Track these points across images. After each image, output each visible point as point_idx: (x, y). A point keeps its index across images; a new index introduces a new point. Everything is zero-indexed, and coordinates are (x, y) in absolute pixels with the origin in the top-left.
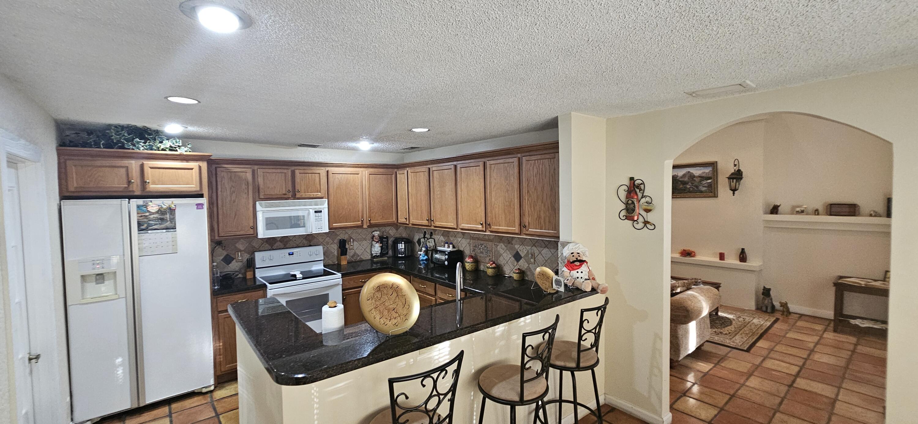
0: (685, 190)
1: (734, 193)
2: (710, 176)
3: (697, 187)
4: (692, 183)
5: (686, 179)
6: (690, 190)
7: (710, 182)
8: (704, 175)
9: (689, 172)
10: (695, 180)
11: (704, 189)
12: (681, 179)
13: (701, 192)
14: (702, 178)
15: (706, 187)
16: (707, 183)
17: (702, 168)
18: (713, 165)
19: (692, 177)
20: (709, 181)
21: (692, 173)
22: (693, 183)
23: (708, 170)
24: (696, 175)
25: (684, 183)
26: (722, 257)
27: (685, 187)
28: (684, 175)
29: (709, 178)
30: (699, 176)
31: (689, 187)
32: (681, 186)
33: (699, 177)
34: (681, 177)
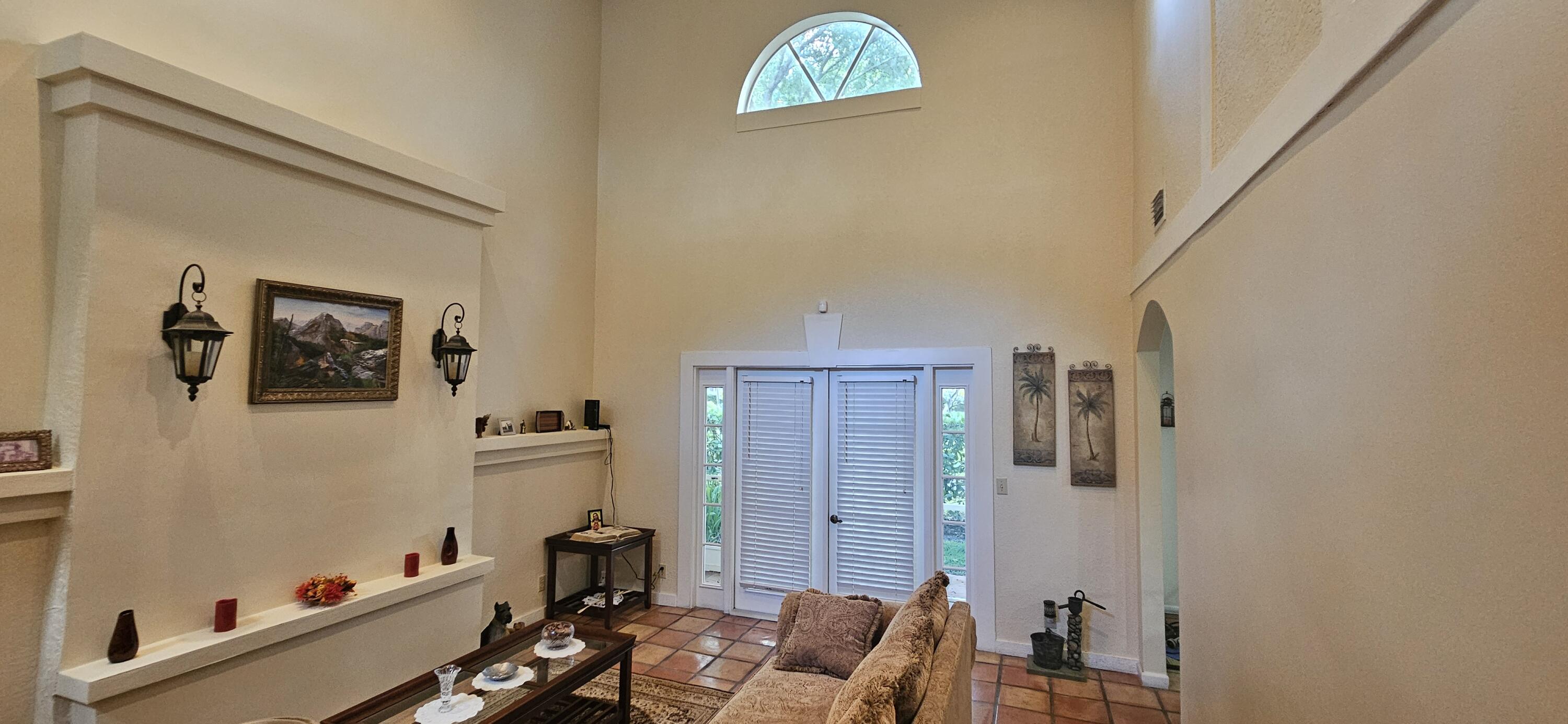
0: (312, 375)
1: (454, 389)
2: (383, 337)
3: (348, 369)
4: (335, 356)
5: (319, 340)
6: (327, 375)
7: (383, 356)
8: (368, 333)
9: (329, 317)
10: (343, 346)
11: (365, 375)
12: (301, 338)
13: (358, 383)
14: (367, 341)
15: (370, 369)
16: (375, 357)
17: (365, 310)
18: (393, 306)
19: (336, 333)
20: (380, 352)
21: (339, 322)
22: (338, 356)
23: (378, 320)
24: (348, 330)
25: (313, 352)
26: (412, 565)
27: (311, 365)
28: (313, 326)
29: (381, 344)
30: (356, 335)
31: (323, 365)
32: (301, 361)
33: (358, 336)
34: (303, 333)
